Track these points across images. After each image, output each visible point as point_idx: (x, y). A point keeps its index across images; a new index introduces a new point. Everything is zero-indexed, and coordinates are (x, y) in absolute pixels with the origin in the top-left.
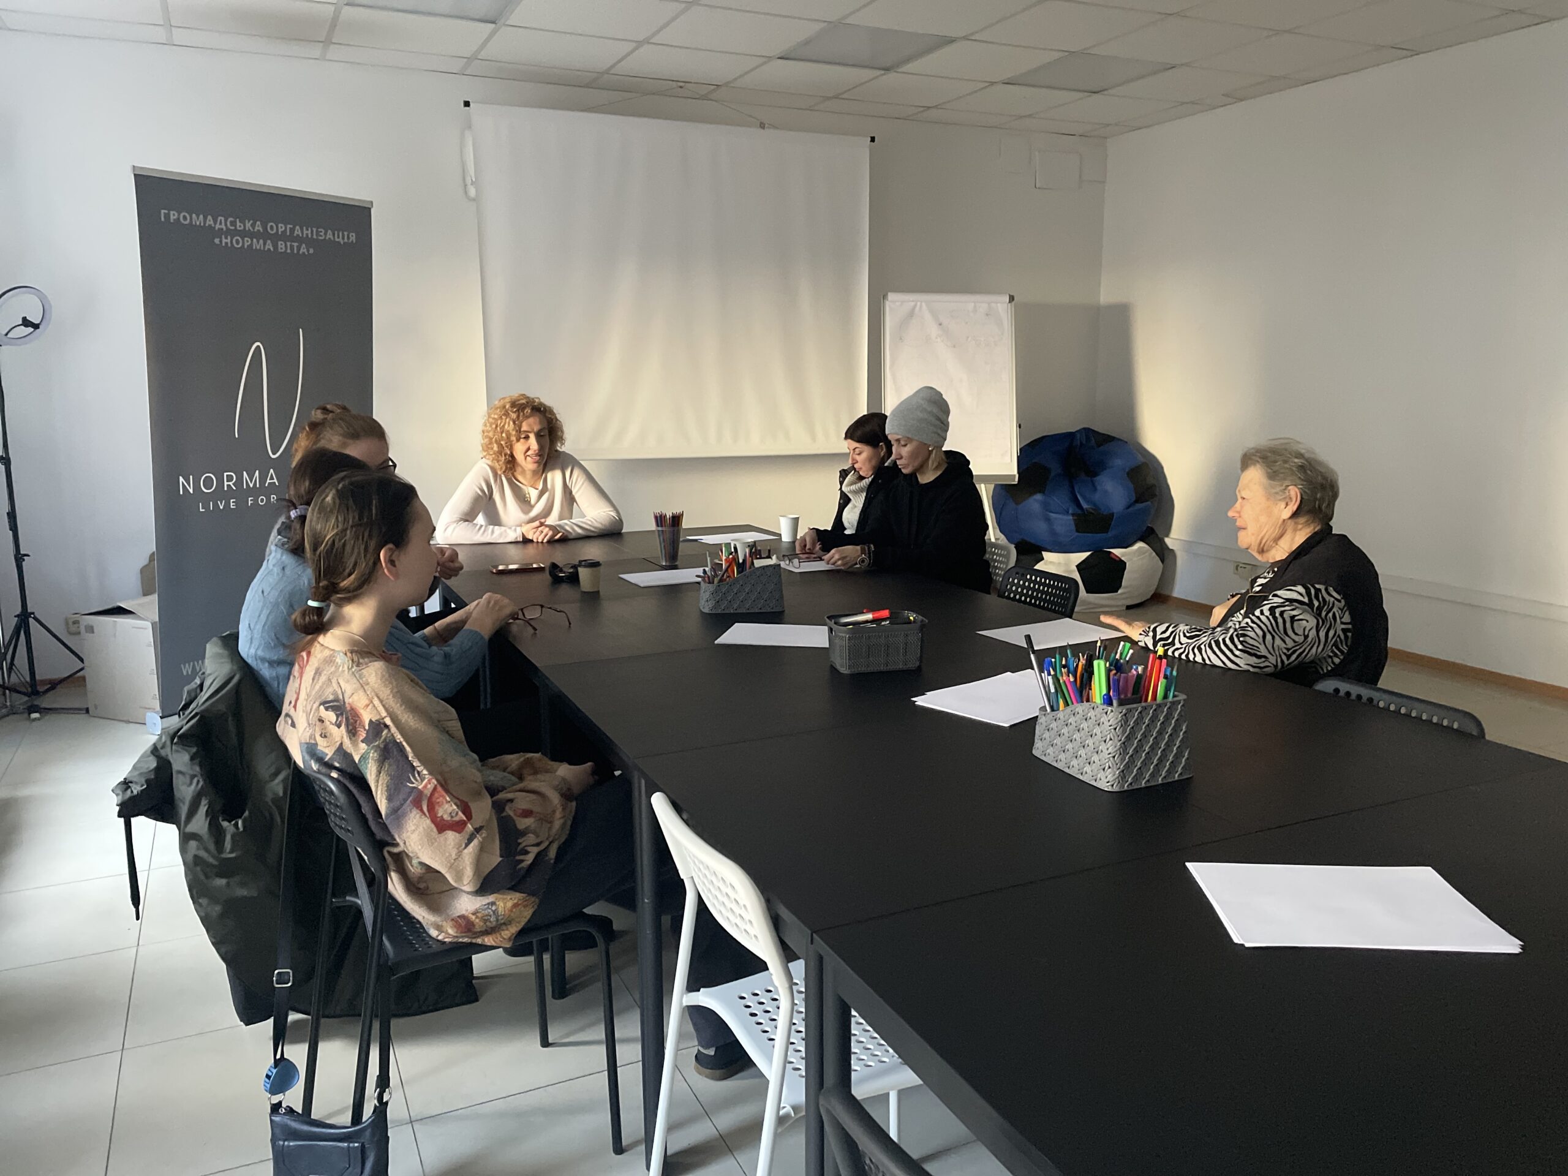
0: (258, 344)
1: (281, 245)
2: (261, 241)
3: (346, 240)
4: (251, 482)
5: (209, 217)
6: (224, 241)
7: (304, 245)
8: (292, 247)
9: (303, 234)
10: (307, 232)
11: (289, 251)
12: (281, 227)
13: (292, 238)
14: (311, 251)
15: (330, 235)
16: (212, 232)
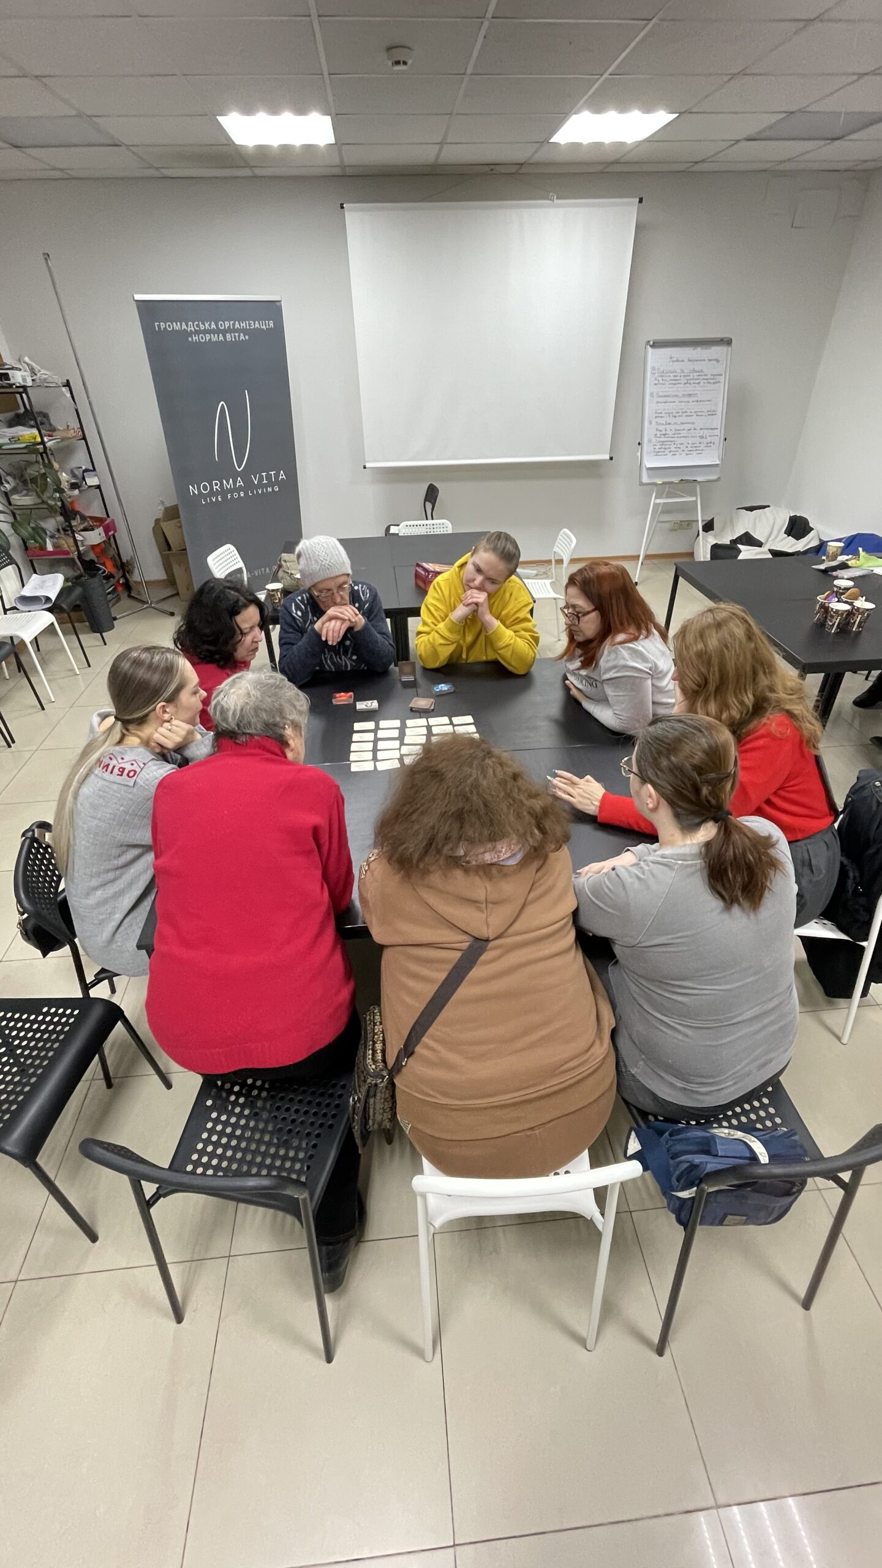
0: (222, 403)
1: (228, 336)
2: (216, 335)
3: (270, 326)
4: (228, 485)
5: (184, 324)
6: (194, 338)
7: (242, 334)
8: (235, 336)
9: (240, 326)
10: (243, 325)
11: (234, 340)
12: (227, 324)
13: (234, 331)
14: (247, 337)
15: (257, 325)
16: (186, 334)
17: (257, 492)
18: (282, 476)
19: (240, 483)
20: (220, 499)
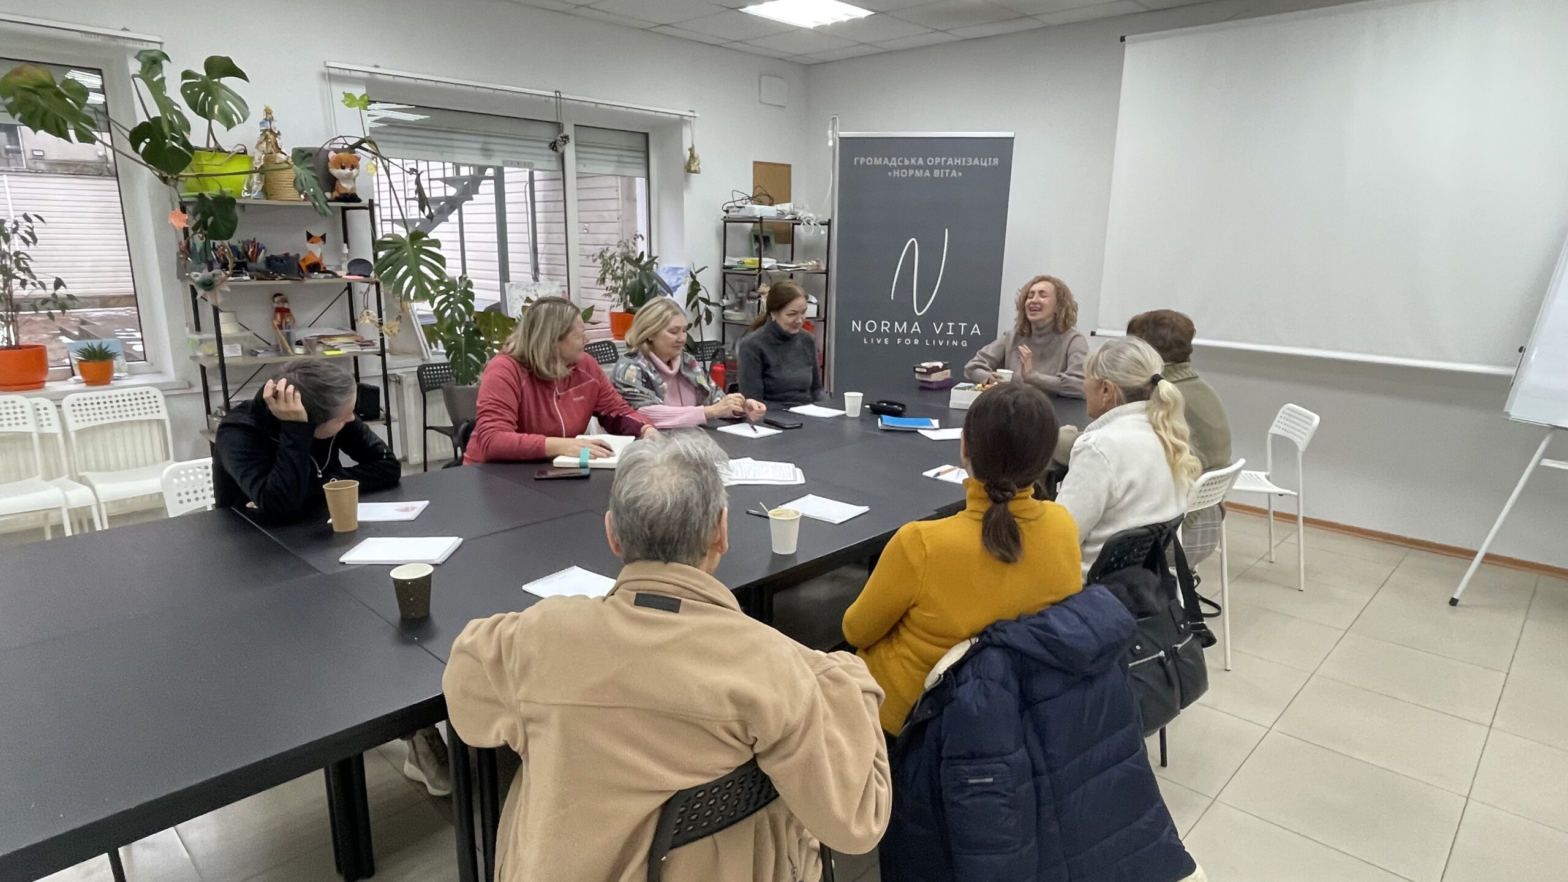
0: (914, 239)
1: (936, 173)
2: (922, 171)
3: (990, 164)
4: (900, 328)
5: (886, 159)
6: (895, 173)
8: (945, 173)
9: (954, 162)
10: (958, 161)
11: (942, 175)
12: (938, 160)
13: (946, 167)
14: (960, 174)
15: (976, 162)
16: (886, 167)
17: (937, 342)
18: (976, 329)
19: (916, 328)
20: (886, 341)
